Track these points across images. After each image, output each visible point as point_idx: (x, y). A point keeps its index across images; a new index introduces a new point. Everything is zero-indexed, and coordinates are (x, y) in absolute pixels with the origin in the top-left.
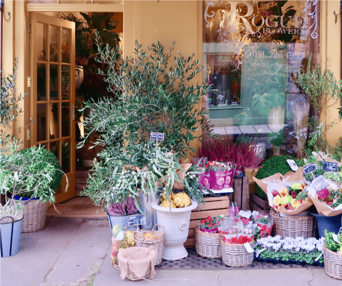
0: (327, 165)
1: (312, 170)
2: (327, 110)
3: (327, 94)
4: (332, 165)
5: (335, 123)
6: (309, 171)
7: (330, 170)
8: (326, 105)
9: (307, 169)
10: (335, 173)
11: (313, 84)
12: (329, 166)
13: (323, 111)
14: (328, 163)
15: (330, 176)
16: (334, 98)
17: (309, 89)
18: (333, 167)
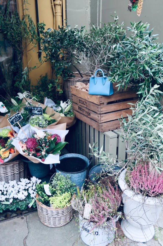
0: (32, 109)
1: (18, 120)
2: (28, 54)
3: (26, 39)
4: (37, 109)
5: (37, 67)
6: (15, 122)
7: (36, 114)
8: (26, 49)
9: (13, 120)
10: (40, 117)
11: (13, 29)
12: (34, 110)
13: (24, 54)
14: (33, 107)
15: (36, 120)
16: (33, 43)
17: (10, 33)
18: (38, 111)
